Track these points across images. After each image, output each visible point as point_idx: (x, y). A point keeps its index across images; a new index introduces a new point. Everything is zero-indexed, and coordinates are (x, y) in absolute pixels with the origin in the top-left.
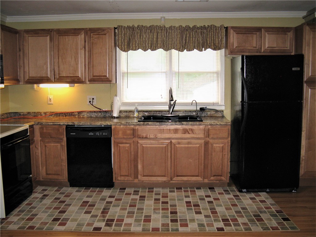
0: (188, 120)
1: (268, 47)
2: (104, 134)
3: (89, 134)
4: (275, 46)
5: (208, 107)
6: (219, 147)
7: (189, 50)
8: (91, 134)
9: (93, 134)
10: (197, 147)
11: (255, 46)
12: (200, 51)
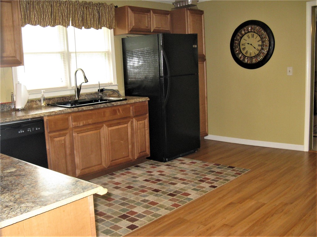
0: (99, 102)
1: (156, 27)
2: (37, 129)
3: (19, 132)
4: (160, 27)
5: (106, 88)
6: (142, 123)
7: (88, 27)
8: (21, 132)
9: (23, 131)
10: (125, 127)
11: (147, 26)
12: (97, 29)
